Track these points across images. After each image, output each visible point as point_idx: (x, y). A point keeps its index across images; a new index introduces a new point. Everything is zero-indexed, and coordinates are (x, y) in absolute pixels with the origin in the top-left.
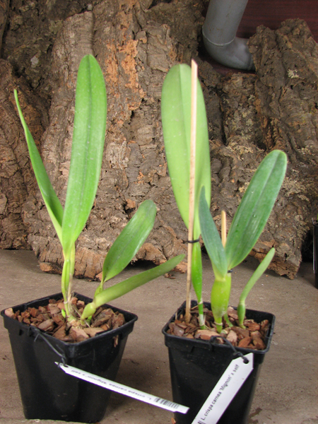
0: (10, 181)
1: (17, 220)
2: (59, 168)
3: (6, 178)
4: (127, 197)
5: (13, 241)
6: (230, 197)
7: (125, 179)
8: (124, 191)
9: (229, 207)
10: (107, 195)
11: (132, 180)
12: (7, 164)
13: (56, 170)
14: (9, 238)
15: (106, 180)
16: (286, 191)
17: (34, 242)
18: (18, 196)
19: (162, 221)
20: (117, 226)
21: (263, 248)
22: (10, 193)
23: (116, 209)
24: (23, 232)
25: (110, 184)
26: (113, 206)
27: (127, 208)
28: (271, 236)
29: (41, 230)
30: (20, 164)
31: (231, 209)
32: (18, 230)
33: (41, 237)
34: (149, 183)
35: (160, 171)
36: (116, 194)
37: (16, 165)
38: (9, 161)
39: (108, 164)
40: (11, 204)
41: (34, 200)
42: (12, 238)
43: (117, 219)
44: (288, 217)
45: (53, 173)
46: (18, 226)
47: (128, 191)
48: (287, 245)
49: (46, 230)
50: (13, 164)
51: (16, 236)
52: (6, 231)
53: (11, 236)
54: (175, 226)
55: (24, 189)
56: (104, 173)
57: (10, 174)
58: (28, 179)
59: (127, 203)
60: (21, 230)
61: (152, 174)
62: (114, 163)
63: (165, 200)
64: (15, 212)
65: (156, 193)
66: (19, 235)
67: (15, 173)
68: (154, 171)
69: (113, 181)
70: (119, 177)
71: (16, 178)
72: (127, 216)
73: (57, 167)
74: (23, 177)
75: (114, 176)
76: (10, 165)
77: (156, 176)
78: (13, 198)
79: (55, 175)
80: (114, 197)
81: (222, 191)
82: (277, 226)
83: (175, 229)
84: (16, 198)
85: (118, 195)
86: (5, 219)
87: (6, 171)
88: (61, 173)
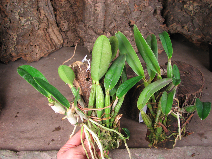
0: (67, 12)
1: (74, 32)
2: (95, 7)
3: (65, 11)
4: (130, 19)
5: (74, 43)
6: (179, 11)
7: (129, 10)
8: (128, 16)
9: (179, 17)
10: (120, 19)
11: (132, 9)
12: (64, 3)
13: (93, 8)
14: (72, 41)
15: (119, 11)
16: (209, 5)
17: (88, 47)
18: (73, 20)
19: (148, 30)
20: (127, 35)
21: (197, 39)
22: (68, 19)
23: (126, 26)
24: (78, 37)
25: (121, 13)
26: (124, 25)
27: (131, 25)
28: (201, 32)
29: (90, 40)
30: (70, 2)
31: (180, 18)
32: (75, 37)
33: (91, 44)
34: (140, 10)
35: (145, 4)
36: (125, 18)
37: (68, 3)
38: (65, 2)
39: (119, 2)
40: (70, 25)
41: (84, 24)
42: (73, 41)
43: (127, 32)
44: (210, 21)
45: (92, 10)
46: (75, 35)
47: (130, 16)
48: (209, 37)
49: (93, 40)
50: (67, 3)
51: (75, 40)
52: (70, 38)
53: (73, 40)
54: (155, 32)
55: (75, 15)
56: (117, 7)
57: (67, 9)
58: (76, 10)
59: (130, 22)
60: (77, 37)
61: (142, 6)
62: (122, 2)
63: (149, 19)
64: (72, 28)
65: (144, 15)
66: (76, 40)
67: (69, 8)
68: (143, 4)
69: (122, 11)
70: (126, 9)
71: (70, 11)
72: (131, 29)
73: (93, 6)
74: (73, 9)
75: (123, 9)
76: (66, 4)
77: (144, 6)
78: (71, 22)
79: (93, 11)
80: (124, 20)
81: (175, 8)
82: (204, 26)
83: (155, 33)
84: (72, 21)
85: (126, 19)
86: (68, 32)
87: (64, 8)
88: (96, 10)
